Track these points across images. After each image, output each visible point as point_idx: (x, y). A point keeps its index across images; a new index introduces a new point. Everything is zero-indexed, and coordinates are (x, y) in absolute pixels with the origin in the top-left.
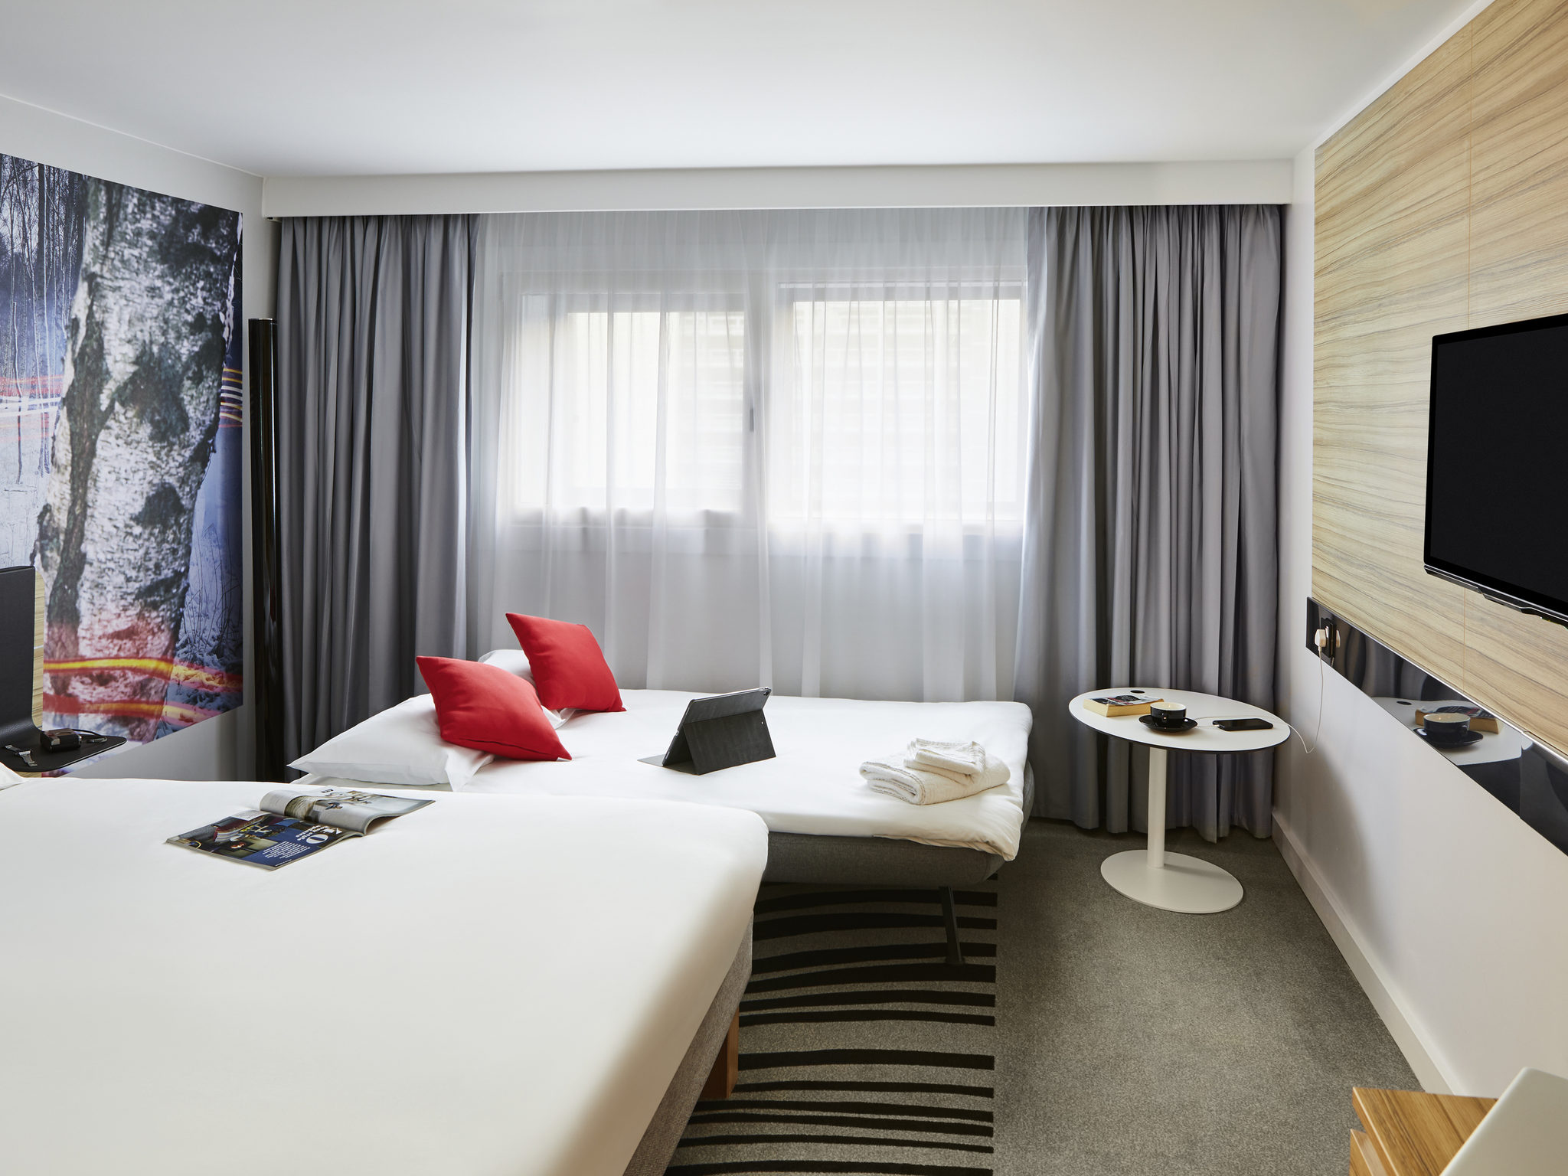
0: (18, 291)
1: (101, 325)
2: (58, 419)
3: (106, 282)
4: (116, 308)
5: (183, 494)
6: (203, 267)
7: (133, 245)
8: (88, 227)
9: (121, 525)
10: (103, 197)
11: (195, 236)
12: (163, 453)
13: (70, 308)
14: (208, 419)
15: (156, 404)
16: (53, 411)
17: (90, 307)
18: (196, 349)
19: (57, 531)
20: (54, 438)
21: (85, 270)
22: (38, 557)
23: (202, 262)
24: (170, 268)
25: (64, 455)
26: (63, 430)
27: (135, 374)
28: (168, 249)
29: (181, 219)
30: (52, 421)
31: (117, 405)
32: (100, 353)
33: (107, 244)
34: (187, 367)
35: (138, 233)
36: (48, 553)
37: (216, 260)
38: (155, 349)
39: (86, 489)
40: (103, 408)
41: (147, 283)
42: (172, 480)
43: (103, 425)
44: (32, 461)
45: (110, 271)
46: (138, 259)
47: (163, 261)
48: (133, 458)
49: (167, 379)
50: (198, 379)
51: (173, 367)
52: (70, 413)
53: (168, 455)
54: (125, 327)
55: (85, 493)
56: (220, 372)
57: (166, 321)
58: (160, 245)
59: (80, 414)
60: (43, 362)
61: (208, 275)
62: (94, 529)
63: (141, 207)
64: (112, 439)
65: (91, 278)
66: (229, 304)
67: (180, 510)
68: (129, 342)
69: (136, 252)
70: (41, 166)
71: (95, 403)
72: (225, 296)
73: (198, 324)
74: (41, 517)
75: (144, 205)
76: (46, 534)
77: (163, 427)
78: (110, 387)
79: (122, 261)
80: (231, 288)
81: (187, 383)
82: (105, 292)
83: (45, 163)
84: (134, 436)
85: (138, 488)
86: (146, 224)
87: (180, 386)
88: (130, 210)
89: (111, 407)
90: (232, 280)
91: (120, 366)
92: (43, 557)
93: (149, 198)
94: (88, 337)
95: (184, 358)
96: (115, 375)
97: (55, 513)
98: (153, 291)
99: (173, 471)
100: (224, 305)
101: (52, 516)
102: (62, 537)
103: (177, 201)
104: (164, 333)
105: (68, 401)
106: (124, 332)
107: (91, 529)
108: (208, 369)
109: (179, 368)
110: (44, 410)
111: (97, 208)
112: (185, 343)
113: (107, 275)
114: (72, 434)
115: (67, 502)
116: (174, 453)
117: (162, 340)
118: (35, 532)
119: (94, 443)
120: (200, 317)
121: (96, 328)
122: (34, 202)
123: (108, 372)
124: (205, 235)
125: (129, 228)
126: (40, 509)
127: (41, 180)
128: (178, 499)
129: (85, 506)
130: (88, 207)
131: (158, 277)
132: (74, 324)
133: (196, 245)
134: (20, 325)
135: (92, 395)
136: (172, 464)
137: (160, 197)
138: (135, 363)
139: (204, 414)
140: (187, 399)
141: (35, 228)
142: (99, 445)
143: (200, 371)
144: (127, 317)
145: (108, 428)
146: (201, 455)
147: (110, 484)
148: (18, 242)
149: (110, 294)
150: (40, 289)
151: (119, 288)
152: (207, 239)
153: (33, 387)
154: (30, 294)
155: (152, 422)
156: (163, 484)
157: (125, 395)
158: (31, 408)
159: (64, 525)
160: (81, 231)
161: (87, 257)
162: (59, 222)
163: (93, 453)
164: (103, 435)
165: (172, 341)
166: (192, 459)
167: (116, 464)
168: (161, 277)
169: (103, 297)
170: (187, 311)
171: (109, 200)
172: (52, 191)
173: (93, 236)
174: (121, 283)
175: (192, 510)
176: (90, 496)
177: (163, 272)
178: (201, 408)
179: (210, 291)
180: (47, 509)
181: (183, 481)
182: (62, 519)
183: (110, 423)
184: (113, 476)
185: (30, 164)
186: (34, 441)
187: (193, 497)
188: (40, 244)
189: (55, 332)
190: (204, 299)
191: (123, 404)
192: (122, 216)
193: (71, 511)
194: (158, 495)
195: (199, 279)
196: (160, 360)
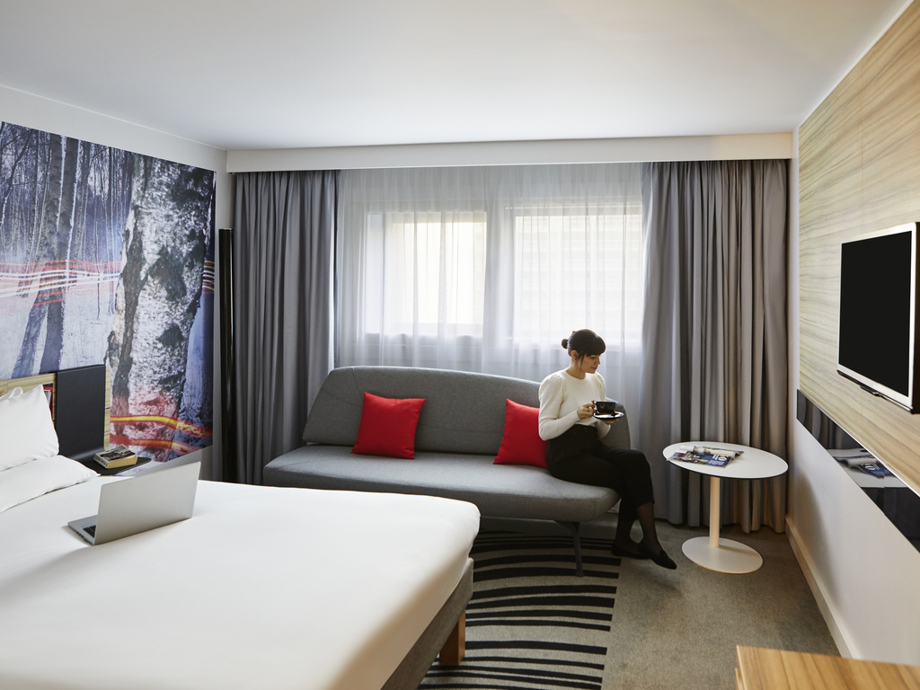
0: (98, 216)
1: (141, 233)
2: (118, 284)
3: (144, 210)
4: (149, 224)
5: (183, 329)
6: (195, 203)
7: (157, 190)
8: (134, 180)
9: (151, 343)
10: (142, 164)
11: (190, 185)
12: (173, 306)
13: (125, 224)
14: (196, 289)
15: (169, 280)
16: (116, 280)
17: (135, 224)
18: (191, 250)
19: (117, 345)
20: (116, 295)
21: (133, 204)
22: (108, 359)
23: (194, 201)
24: (177, 204)
25: (122, 304)
26: (121, 290)
27: (158, 260)
28: (176, 193)
29: (183, 176)
30: (115, 285)
31: (149, 277)
32: (140, 249)
33: (144, 190)
34: (185, 260)
35: (161, 183)
36: (113, 358)
37: (201, 199)
38: (169, 250)
39: (133, 323)
40: (142, 279)
41: (165, 213)
42: (177, 322)
43: (142, 288)
44: (105, 307)
45: (146, 204)
46: (161, 197)
47: (173, 200)
48: (157, 306)
49: (175, 266)
50: (191, 267)
51: (178, 260)
52: (124, 281)
53: (175, 308)
54: (154, 234)
55: (132, 325)
56: (203, 263)
57: (175, 234)
58: (172, 191)
59: (130, 282)
60: (111, 254)
61: (197, 207)
62: (137, 344)
63: (162, 169)
64: (146, 296)
65: (136, 208)
66: (208, 224)
67: (181, 338)
68: (156, 242)
69: (159, 194)
70: (110, 148)
71: (138, 276)
72: (206, 219)
73: (192, 236)
74: (110, 338)
75: (164, 168)
76: (112, 348)
77: (173, 292)
78: (146, 267)
79: (152, 199)
80: (209, 215)
81: (186, 269)
82: (143, 216)
83: (112, 147)
84: (158, 294)
85: (160, 322)
86: (165, 179)
87: (182, 271)
88: (156, 171)
89: (146, 278)
90: (210, 210)
91: (151, 256)
92: (110, 360)
93: (166, 164)
94: (134, 240)
95: (184, 255)
96: (148, 260)
97: (117, 336)
98: (168, 217)
99: (178, 317)
100: (205, 225)
101: (115, 338)
102: (120, 349)
103: (181, 166)
104: (174, 241)
105: (124, 275)
106: (153, 237)
107: (136, 345)
108: (197, 261)
109: (181, 260)
110: (111, 280)
111: (139, 170)
112: (185, 246)
113: (144, 206)
114: (126, 293)
115: (123, 330)
116: (179, 307)
117: (173, 244)
118: (106, 346)
119: (137, 298)
120: (193, 231)
121: (138, 235)
122: (106, 168)
123: (144, 259)
124: (196, 185)
125: (156, 180)
126: (109, 334)
127: (110, 156)
128: (181, 333)
129: (132, 332)
130: (134, 170)
131: (171, 209)
132: (127, 233)
133: (191, 190)
134: (99, 234)
135: (136, 272)
136: (178, 313)
137: (172, 163)
138: (159, 254)
139: (194, 286)
140: (185, 277)
141: (107, 182)
142: (140, 299)
143: (192, 262)
144: (155, 229)
145: (145, 290)
146: (192, 309)
147: (145, 320)
148: (98, 189)
149: (145, 216)
150: (109, 214)
151: (151, 213)
152: (197, 187)
153: (106, 268)
154: (104, 218)
155: (167, 290)
156: (173, 324)
157: (154, 271)
158: (105, 279)
159: (121, 342)
160: (130, 183)
161: (134, 197)
162: (120, 178)
163: (136, 304)
164: (142, 293)
165: (178, 245)
166: (188, 311)
167: (148, 309)
168: (172, 209)
169: (142, 218)
170: (186, 228)
171: (145, 165)
172: (115, 162)
173: (137, 185)
174: (151, 211)
175: (188, 339)
176: (135, 327)
177: (173, 206)
178: (193, 283)
179: (198, 217)
180: (112, 333)
181: (183, 323)
182: (120, 339)
183: (146, 287)
184: (147, 316)
185: (105, 148)
186: (106, 297)
187: (188, 332)
188: (110, 190)
189: (117, 237)
190: (195, 221)
191: (152, 277)
192: (152, 174)
193: (125, 335)
194: (170, 330)
195: (192, 210)
196: (172, 256)
